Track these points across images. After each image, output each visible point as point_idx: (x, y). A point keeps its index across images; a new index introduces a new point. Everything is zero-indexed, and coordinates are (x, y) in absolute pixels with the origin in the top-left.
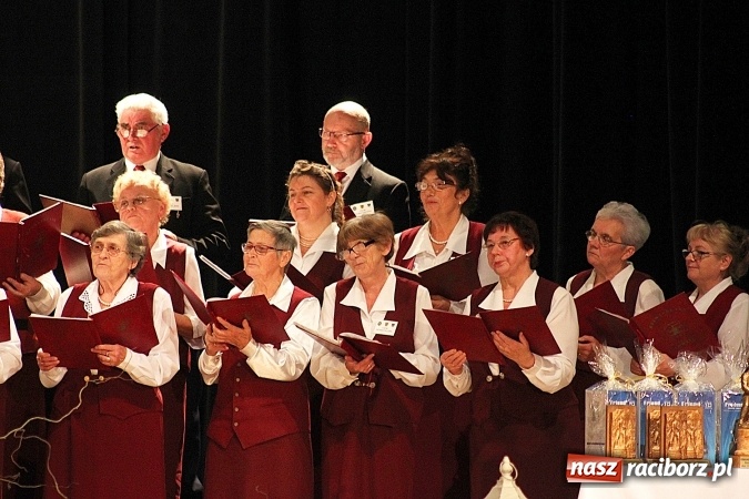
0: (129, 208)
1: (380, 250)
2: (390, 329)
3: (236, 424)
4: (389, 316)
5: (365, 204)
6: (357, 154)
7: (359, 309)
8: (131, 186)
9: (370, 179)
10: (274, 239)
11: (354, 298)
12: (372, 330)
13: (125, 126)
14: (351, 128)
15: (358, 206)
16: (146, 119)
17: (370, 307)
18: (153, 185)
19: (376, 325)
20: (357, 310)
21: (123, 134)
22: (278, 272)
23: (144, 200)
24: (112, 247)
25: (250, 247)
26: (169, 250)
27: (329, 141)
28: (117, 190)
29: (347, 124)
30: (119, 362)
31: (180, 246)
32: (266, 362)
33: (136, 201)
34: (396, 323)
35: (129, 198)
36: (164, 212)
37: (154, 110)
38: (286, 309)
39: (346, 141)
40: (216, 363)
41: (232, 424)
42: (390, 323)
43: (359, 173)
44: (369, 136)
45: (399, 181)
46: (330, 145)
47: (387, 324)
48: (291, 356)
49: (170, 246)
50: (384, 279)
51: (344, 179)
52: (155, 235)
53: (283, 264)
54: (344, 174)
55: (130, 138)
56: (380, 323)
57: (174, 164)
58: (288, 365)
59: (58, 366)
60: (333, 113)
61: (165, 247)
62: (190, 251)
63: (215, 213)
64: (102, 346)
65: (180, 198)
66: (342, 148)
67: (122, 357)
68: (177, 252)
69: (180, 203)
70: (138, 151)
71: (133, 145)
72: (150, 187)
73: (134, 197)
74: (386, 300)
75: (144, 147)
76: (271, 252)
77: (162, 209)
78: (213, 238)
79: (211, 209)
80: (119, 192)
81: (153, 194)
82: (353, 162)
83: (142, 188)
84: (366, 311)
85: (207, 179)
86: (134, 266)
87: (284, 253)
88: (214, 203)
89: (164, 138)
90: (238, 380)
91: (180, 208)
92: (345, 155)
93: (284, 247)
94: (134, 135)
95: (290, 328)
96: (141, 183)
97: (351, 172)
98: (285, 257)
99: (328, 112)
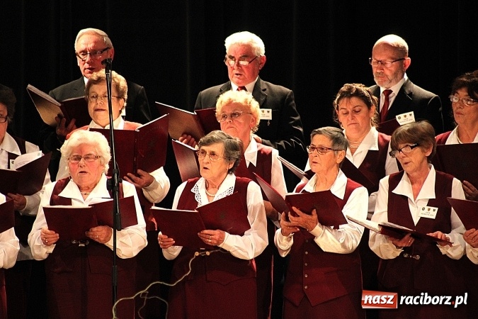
0: (227, 120)
1: (423, 151)
2: (432, 213)
3: (306, 287)
4: (431, 203)
5: (407, 114)
6: (399, 76)
7: (407, 197)
8: (230, 103)
9: (411, 94)
10: (331, 142)
11: (403, 188)
12: (418, 214)
13: (232, 58)
14: (394, 56)
15: (402, 115)
16: (248, 53)
17: (416, 196)
18: (246, 102)
19: (421, 210)
20: (405, 198)
21: (230, 63)
22: (335, 167)
23: (239, 114)
24: (213, 154)
25: (313, 148)
26: (259, 152)
27: (377, 68)
28: (219, 106)
29: (390, 53)
30: (219, 243)
31: (267, 149)
32: (329, 241)
33: (233, 115)
34: (437, 209)
35: (229, 112)
36: (255, 123)
37: (254, 45)
38: (342, 197)
39: (391, 66)
40: (289, 241)
41: (303, 287)
42: (432, 208)
43: (402, 90)
44: (408, 60)
45: (434, 95)
46: (378, 71)
47: (429, 209)
48: (348, 234)
49: (259, 148)
50: (427, 174)
51: (391, 95)
52: (247, 141)
53: (339, 161)
54: (391, 91)
55: (235, 67)
56: (423, 209)
57: (268, 85)
58: (346, 241)
59: (174, 245)
60: (378, 45)
61: (256, 150)
62: (275, 153)
63: (297, 123)
64: (206, 231)
65: (270, 110)
66: (388, 72)
67: (221, 239)
68: (265, 153)
69: (270, 114)
70: (242, 77)
71: (238, 72)
72: (244, 104)
73: (231, 112)
74: (429, 190)
75: (246, 74)
76: (330, 152)
77: (253, 121)
78: (291, 142)
79: (294, 120)
80: (221, 107)
81: (246, 109)
82: (397, 82)
83: (238, 105)
84: (413, 200)
85: (293, 97)
86: (231, 166)
87: (340, 152)
88: (296, 116)
89: (261, 66)
90: (307, 253)
91: (270, 118)
92: (390, 77)
93: (340, 147)
94: (238, 65)
95: (346, 211)
96: (238, 101)
97: (395, 89)
98: (341, 155)
99: (375, 45)
